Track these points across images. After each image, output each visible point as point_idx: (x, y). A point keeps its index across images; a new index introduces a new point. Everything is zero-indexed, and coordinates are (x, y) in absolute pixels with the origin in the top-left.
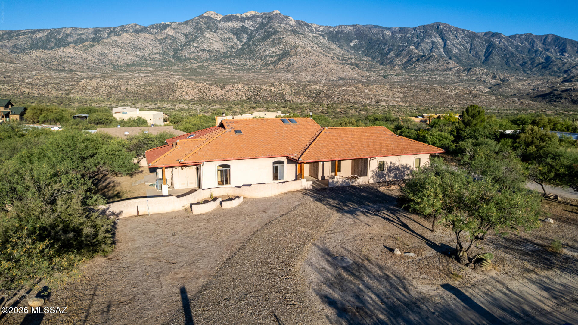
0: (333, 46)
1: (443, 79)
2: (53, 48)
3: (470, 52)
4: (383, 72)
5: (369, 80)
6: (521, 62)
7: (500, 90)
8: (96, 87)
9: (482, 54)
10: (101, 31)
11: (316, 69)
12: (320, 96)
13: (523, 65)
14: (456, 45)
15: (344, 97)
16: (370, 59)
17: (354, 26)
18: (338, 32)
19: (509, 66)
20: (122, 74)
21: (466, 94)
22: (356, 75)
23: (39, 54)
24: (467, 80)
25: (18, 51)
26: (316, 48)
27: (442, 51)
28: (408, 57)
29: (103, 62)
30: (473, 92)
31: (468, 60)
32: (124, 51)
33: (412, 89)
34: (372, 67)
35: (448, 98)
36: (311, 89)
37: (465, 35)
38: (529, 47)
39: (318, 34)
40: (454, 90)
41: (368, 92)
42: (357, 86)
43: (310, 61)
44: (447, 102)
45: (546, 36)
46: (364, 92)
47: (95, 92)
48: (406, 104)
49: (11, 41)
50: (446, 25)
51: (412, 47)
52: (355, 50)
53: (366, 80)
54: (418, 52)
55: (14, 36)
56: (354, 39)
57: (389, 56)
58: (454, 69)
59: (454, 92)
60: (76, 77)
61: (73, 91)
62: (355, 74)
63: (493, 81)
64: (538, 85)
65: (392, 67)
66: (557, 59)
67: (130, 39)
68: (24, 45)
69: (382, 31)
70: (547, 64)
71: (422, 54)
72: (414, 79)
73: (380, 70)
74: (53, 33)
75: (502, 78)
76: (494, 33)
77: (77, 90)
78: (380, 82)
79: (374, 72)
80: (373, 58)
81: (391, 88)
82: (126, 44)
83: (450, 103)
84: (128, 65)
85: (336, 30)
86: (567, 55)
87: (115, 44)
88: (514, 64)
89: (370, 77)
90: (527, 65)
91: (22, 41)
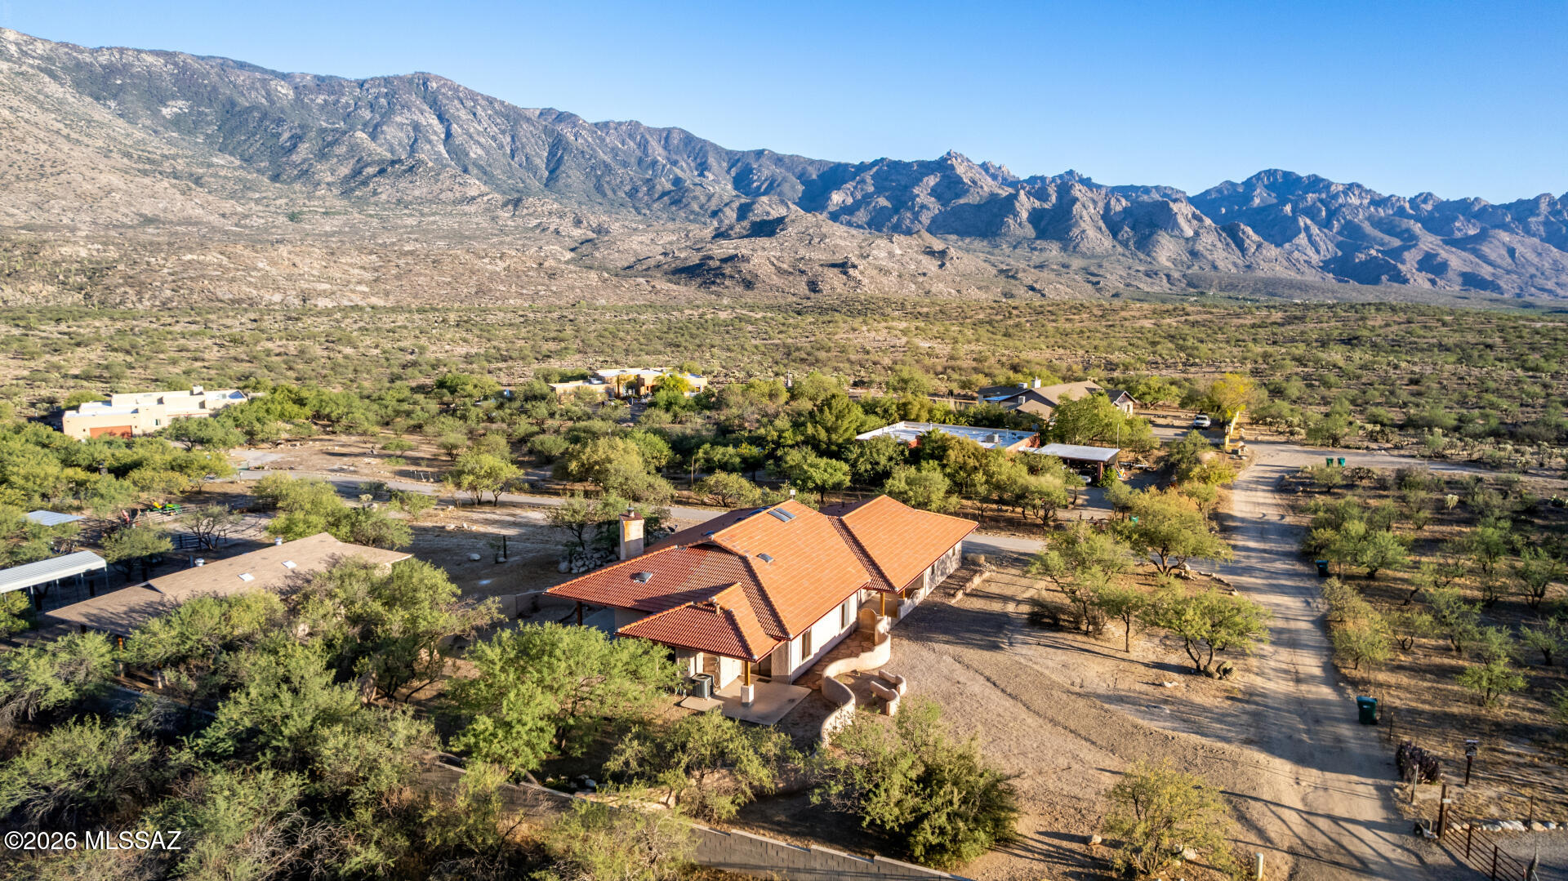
0: (101, 113)
1: (456, 226)
3: (513, 157)
4: (287, 204)
5: (245, 227)
6: (627, 188)
7: (597, 254)
9: (540, 162)
11: (48, 185)
12: (106, 281)
13: (633, 193)
14: (476, 137)
15: (197, 286)
16: (238, 163)
17: (169, 56)
18: (111, 70)
19: (604, 195)
21: (530, 269)
22: (199, 211)
24: (516, 228)
26: (30, 111)
27: (441, 148)
28: (353, 162)
30: (546, 264)
31: (509, 178)
33: (393, 257)
34: (248, 187)
35: (491, 280)
36: (57, 257)
37: (496, 112)
38: (638, 153)
39: (32, 66)
40: (501, 258)
41: (268, 268)
42: (229, 249)
43: (15, 156)
44: (490, 290)
45: (669, 131)
46: (255, 269)
48: (386, 301)
50: (446, 83)
51: (360, 134)
52: (179, 130)
53: (236, 225)
54: (379, 150)
56: (174, 97)
57: (294, 157)
58: (479, 200)
59: (501, 265)
62: (196, 206)
63: (577, 233)
64: (671, 243)
65: (310, 188)
66: (695, 185)
69: (264, 82)
70: (677, 197)
71: (389, 156)
72: (379, 226)
73: (278, 197)
75: (594, 225)
76: (561, 114)
78: (280, 232)
79: (257, 201)
80: (248, 160)
81: (332, 254)
83: (498, 294)
85: (103, 59)
86: (711, 177)
88: (614, 192)
89: (246, 217)
90: (640, 195)
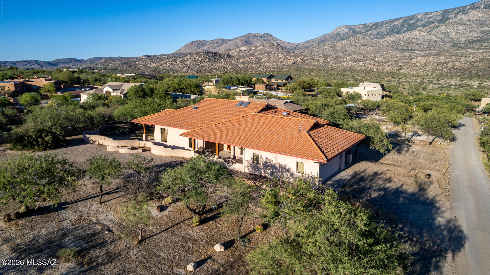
2: (404, 32)
8: (425, 64)
10: (449, 12)
20: (459, 51)
23: (392, 38)
25: (379, 37)
29: (444, 41)
32: (468, 29)
47: (422, 68)
49: (377, 30)
55: (379, 26)
60: (414, 55)
61: (404, 67)
67: (478, 16)
68: (384, 32)
74: (407, 20)
77: (408, 66)
82: (473, 21)
84: (469, 42)
87: (461, 22)
91: (383, 29)
